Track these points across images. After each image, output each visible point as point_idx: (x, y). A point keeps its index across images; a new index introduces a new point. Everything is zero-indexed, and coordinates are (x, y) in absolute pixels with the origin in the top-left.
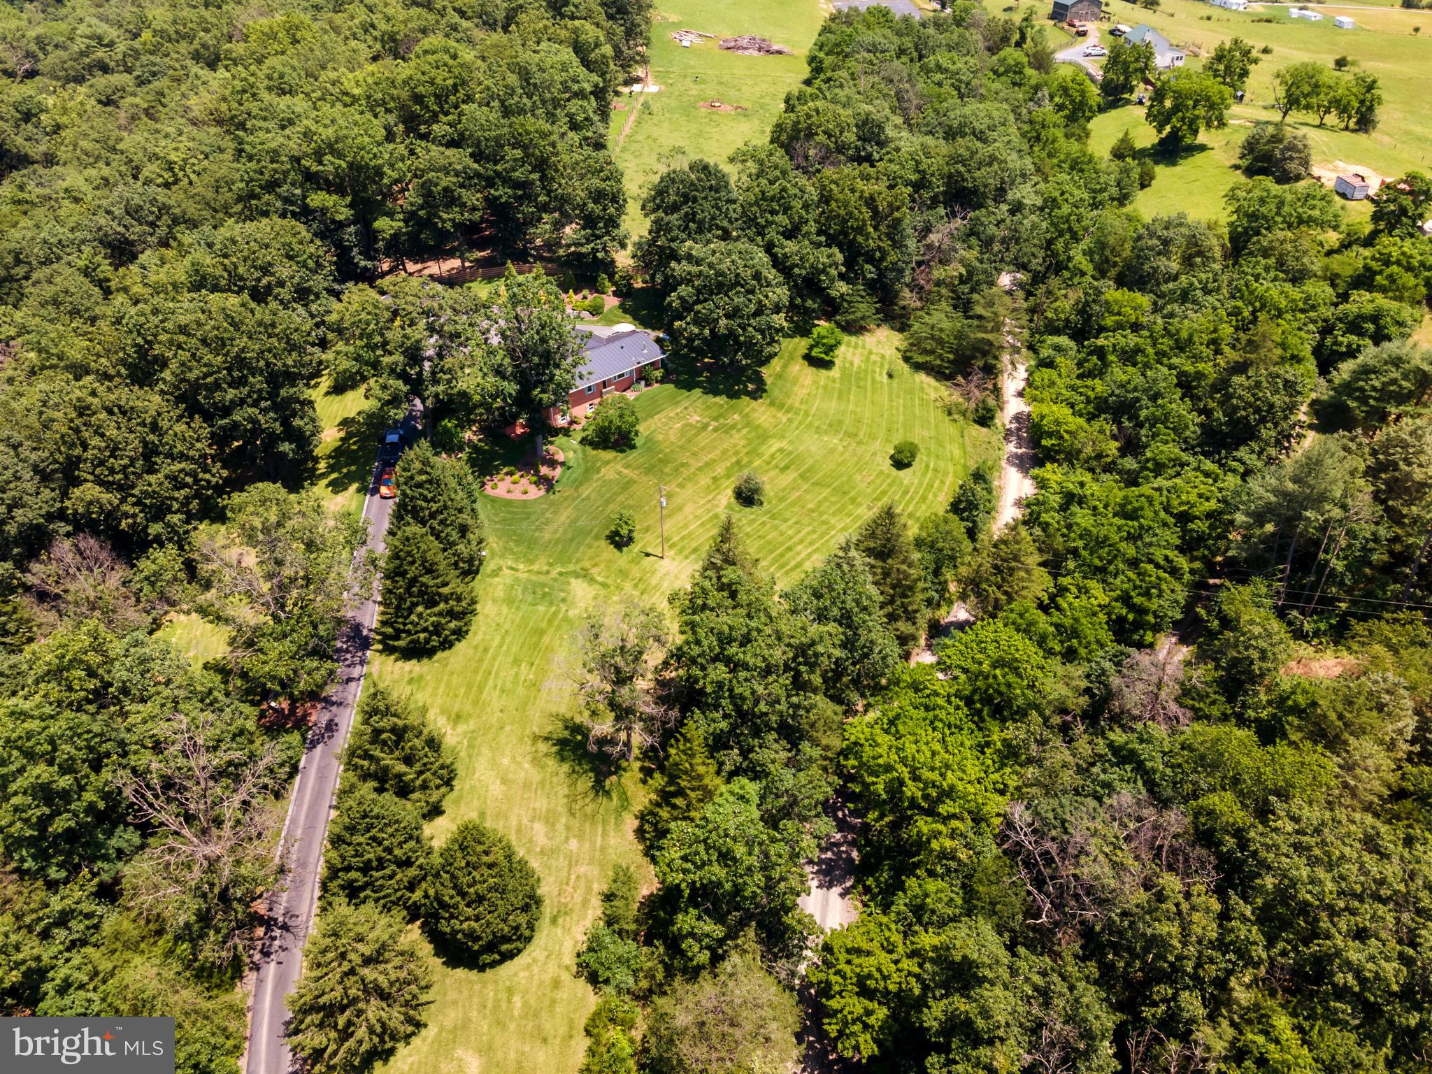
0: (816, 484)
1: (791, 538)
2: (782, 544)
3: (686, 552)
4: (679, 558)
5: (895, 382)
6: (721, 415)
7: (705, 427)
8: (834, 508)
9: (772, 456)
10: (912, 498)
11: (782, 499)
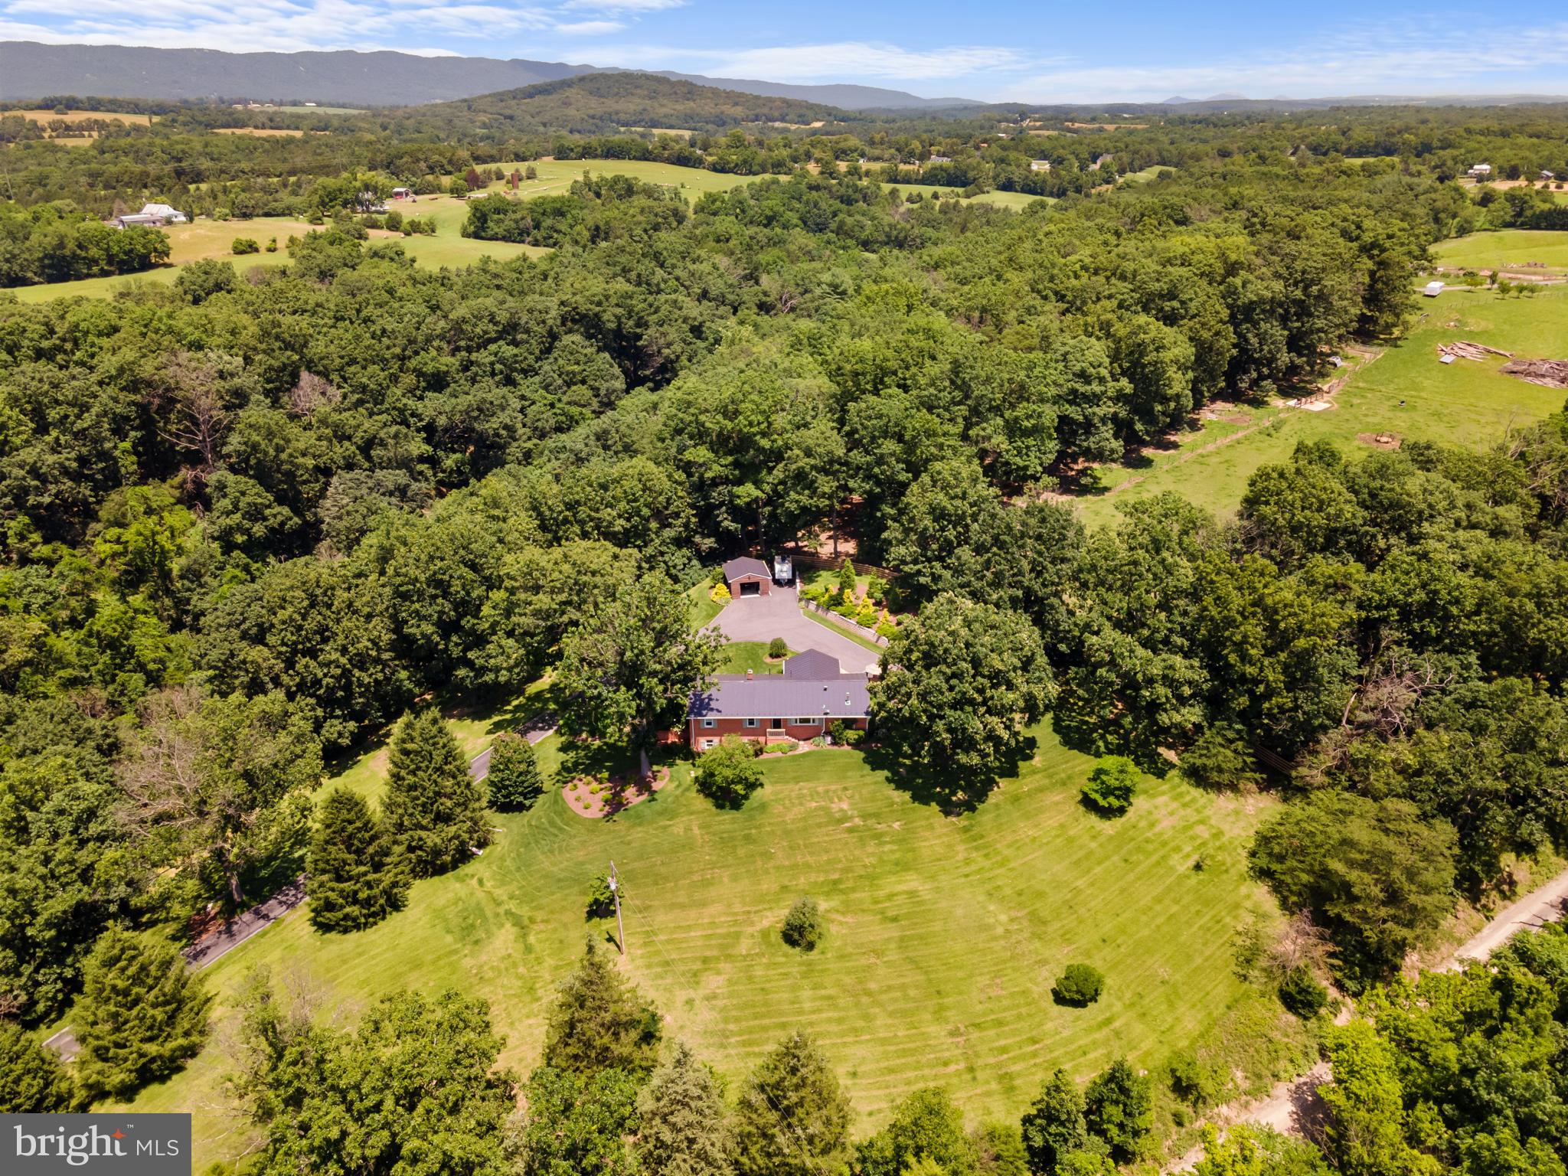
0: (911, 960)
1: (801, 1012)
2: (782, 1014)
3: (656, 959)
4: (639, 962)
5: (1195, 879)
6: (876, 815)
7: (845, 818)
8: (902, 1005)
9: (891, 896)
10: (1035, 1054)
11: (841, 957)
